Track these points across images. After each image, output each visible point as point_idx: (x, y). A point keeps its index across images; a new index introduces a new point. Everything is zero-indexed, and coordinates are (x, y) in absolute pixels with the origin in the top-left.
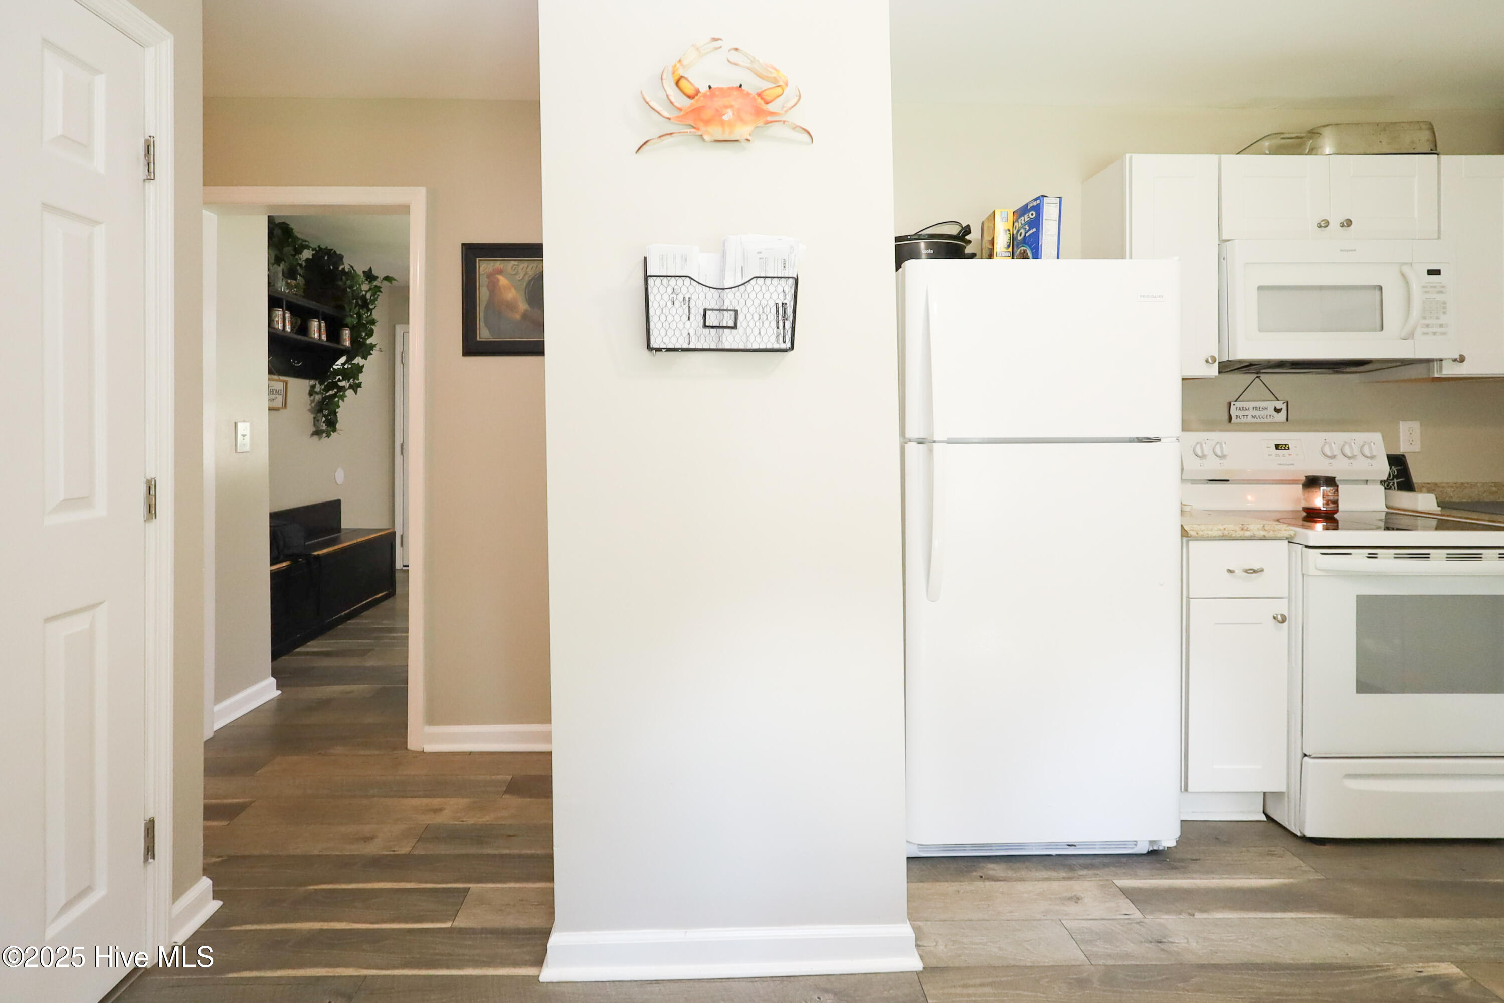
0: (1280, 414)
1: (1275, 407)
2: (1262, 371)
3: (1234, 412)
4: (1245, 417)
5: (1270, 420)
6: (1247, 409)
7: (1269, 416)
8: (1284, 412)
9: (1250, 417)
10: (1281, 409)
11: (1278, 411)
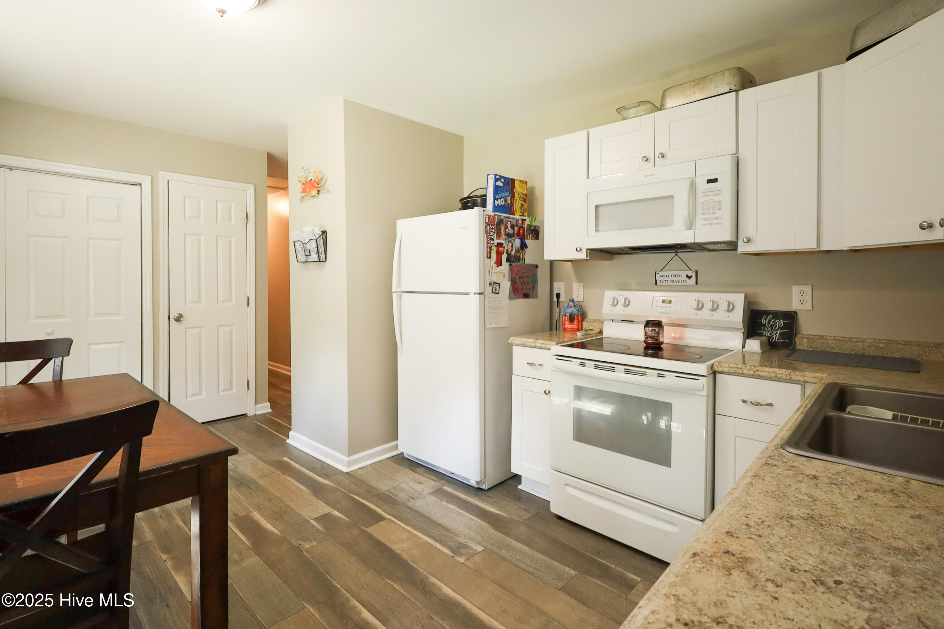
0: (691, 279)
1: (687, 275)
2: (679, 251)
3: (658, 279)
4: (666, 281)
5: (683, 283)
6: (667, 276)
7: (682, 281)
8: (694, 279)
9: (669, 281)
10: (692, 276)
11: (689, 277)
